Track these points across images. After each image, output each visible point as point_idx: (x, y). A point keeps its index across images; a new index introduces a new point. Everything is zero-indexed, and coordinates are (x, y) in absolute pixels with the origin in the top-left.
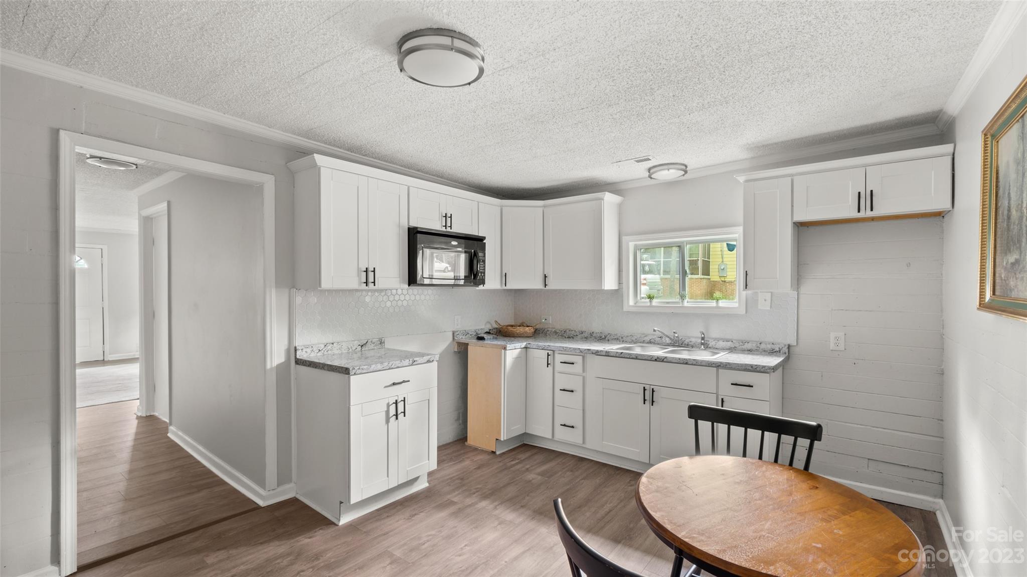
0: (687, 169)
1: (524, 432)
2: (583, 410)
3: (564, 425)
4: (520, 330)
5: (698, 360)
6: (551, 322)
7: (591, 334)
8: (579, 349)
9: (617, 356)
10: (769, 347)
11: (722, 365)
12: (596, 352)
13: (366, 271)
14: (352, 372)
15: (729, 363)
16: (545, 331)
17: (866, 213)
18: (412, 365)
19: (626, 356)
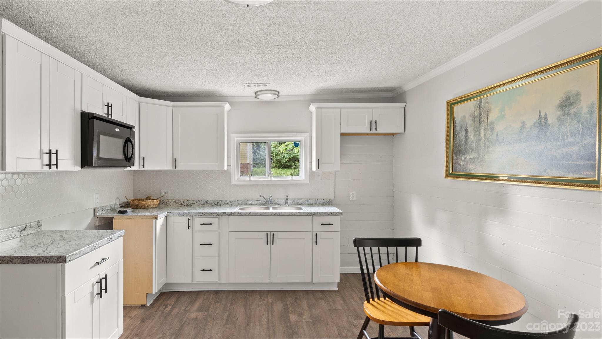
0: (279, 94)
1: (166, 283)
2: (219, 256)
3: (203, 270)
4: (149, 202)
5: (301, 212)
6: (170, 195)
7: (207, 202)
8: (216, 213)
9: (247, 215)
10: (322, 201)
11: (315, 214)
12: (230, 214)
13: (50, 153)
14: (67, 260)
15: (319, 213)
16: (165, 202)
17: (374, 131)
18: (109, 242)
19: (253, 215)
